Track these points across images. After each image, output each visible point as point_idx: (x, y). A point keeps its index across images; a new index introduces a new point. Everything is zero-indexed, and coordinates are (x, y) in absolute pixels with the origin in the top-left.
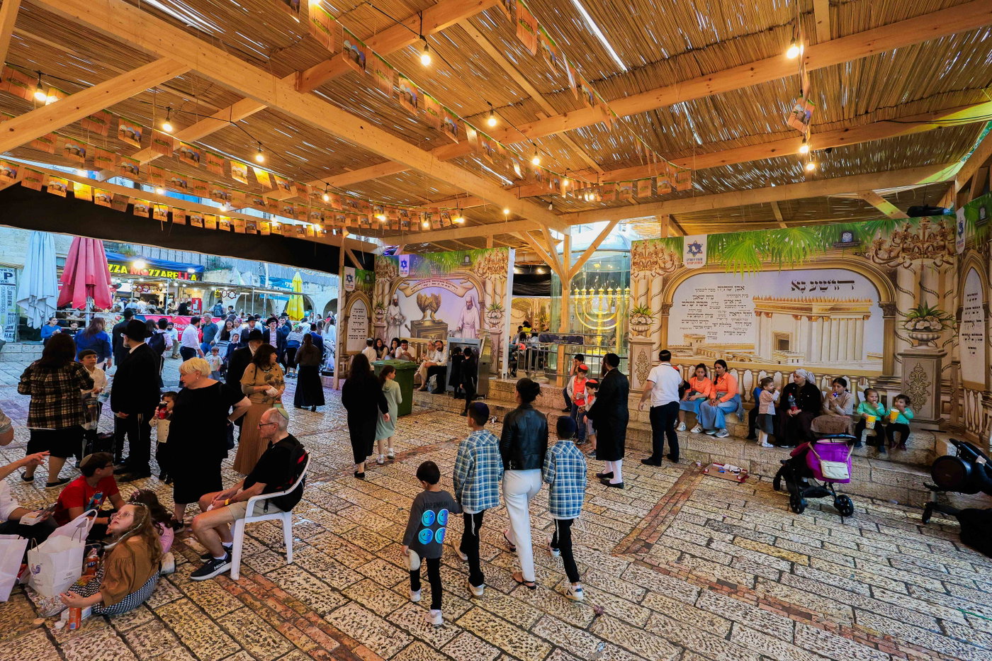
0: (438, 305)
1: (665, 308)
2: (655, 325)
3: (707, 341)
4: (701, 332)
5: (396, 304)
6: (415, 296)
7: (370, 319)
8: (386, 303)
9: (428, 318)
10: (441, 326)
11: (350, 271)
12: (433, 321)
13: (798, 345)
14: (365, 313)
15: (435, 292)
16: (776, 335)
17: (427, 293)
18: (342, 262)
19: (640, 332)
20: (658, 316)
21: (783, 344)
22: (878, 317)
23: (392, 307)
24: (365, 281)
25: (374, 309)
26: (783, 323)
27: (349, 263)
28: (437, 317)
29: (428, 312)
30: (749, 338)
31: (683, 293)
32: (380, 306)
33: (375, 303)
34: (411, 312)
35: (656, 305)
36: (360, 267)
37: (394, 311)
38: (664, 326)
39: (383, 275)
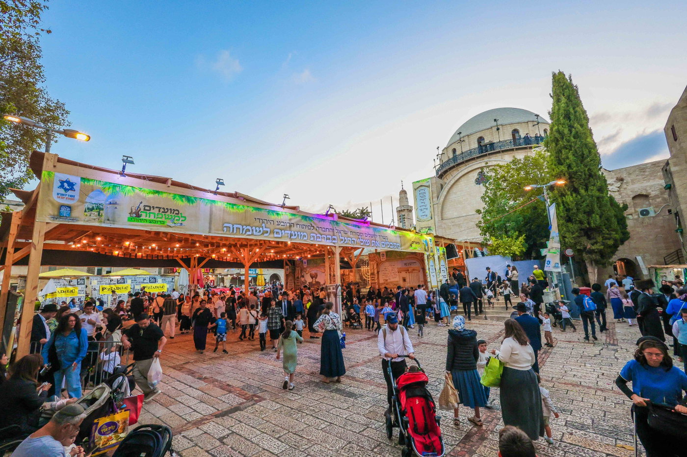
0: (317, 276)
1: (378, 272)
2: (376, 278)
3: (389, 281)
4: (387, 278)
5: (303, 277)
6: (309, 274)
7: (295, 283)
8: (300, 277)
9: (314, 281)
10: (318, 283)
11: (287, 267)
12: (316, 282)
13: (407, 280)
14: (293, 281)
15: (315, 271)
16: (403, 278)
17: (313, 272)
18: (285, 265)
19: (373, 280)
20: (376, 275)
21: (404, 280)
22: (421, 270)
23: (302, 278)
24: (292, 269)
25: (296, 279)
26: (404, 274)
27: (287, 264)
28: (317, 280)
29: (314, 279)
30: (397, 279)
31: (382, 267)
32: (298, 278)
33: (296, 277)
34: (308, 279)
35: (376, 272)
36: (290, 265)
37: (303, 279)
38: (378, 278)
39: (298, 267)
